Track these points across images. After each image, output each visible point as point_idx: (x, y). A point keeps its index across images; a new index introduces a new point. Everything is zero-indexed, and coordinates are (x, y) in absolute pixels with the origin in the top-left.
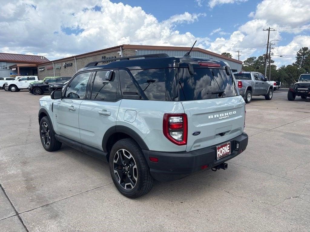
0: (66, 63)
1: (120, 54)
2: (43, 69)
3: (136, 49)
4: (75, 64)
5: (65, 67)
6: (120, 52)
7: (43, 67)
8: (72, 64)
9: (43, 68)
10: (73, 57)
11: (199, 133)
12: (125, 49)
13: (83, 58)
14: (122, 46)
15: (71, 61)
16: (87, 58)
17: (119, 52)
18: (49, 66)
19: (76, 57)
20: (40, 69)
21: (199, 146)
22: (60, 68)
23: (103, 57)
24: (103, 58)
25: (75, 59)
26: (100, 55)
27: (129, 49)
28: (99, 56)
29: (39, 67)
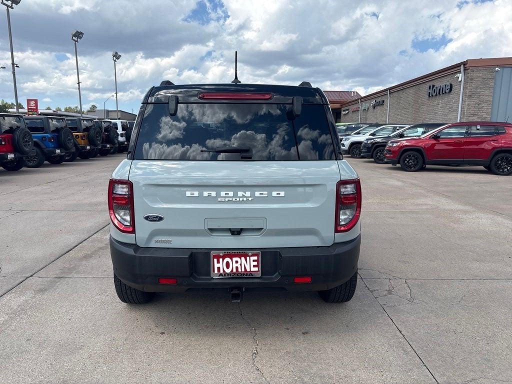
0: (375, 101)
1: (460, 80)
2: (347, 112)
3: (497, 66)
4: (388, 101)
5: (374, 107)
6: (461, 74)
7: (347, 108)
8: (383, 101)
9: (347, 110)
10: (386, 90)
11: (160, 219)
12: (470, 68)
13: (400, 92)
14: (464, 64)
15: (383, 97)
16: (406, 90)
17: (458, 75)
18: (354, 107)
19: (390, 89)
20: (344, 111)
21: (169, 242)
22: (368, 109)
23: (430, 86)
24: (430, 89)
25: (388, 93)
26: (425, 84)
27: (480, 68)
28: (423, 85)
29: (343, 109)
